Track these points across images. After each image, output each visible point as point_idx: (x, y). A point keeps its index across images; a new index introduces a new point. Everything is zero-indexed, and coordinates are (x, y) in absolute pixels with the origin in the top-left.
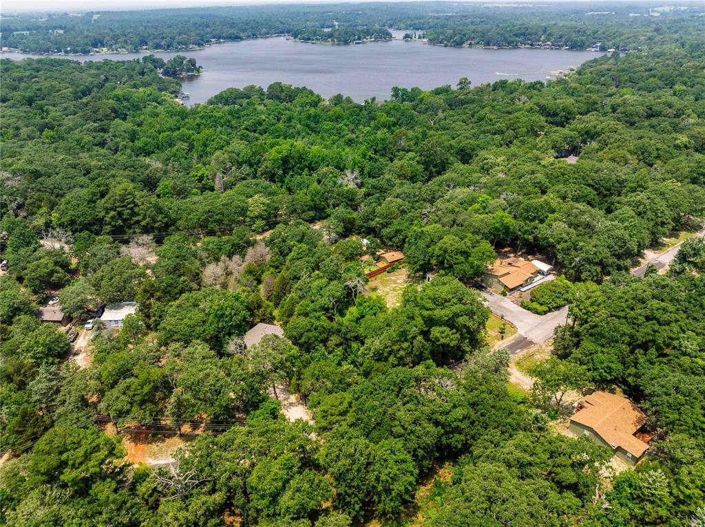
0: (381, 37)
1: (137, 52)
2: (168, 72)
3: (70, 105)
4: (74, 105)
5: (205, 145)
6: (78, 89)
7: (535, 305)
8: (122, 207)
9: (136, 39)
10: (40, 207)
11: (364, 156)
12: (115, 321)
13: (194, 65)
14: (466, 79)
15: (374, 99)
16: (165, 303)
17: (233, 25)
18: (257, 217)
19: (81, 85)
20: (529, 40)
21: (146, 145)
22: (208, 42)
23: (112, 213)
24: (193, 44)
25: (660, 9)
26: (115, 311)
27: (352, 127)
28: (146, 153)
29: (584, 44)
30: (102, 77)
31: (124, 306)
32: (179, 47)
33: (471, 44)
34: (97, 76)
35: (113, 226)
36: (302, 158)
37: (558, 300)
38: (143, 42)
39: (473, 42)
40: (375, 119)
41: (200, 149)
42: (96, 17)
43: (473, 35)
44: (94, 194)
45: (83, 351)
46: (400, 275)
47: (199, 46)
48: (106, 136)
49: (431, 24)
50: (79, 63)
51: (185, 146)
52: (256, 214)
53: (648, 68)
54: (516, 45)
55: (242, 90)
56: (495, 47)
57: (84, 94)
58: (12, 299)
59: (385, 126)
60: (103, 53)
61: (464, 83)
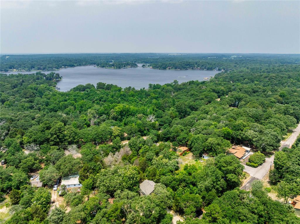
0: (133, 66)
1: (30, 71)
2: (48, 79)
3: (10, 91)
4: (12, 92)
5: (82, 107)
6: (12, 85)
7: (252, 164)
8: (59, 133)
9: (30, 66)
10: (16, 135)
11: (153, 110)
12: (68, 185)
13: (59, 76)
14: (176, 80)
15: (144, 88)
16: (94, 175)
17: (70, 61)
18: (117, 136)
19: (13, 83)
20: (191, 67)
21: (54, 107)
22: (61, 67)
23: (55, 136)
24: (55, 68)
25: (233, 56)
26: (67, 180)
27: (140, 99)
28: (54, 111)
29: (212, 68)
30: (21, 80)
31: (70, 178)
32: (49, 69)
33: (169, 68)
34: (18, 80)
35: (55, 142)
36: (129, 111)
37: (260, 161)
38: (33, 67)
39: (170, 68)
40: (150, 96)
41: (80, 109)
42: (7, 57)
43: (170, 65)
44: (44, 128)
45: (56, 201)
46: (189, 156)
47: (57, 69)
48: (33, 104)
49: (151, 61)
50: (6, 75)
51: (72, 107)
52: (117, 134)
53: (241, 76)
54: (187, 69)
55: (85, 85)
56: (179, 70)
57: (15, 87)
58: (19, 177)
59: (154, 98)
60: (14, 71)
61: (176, 82)
